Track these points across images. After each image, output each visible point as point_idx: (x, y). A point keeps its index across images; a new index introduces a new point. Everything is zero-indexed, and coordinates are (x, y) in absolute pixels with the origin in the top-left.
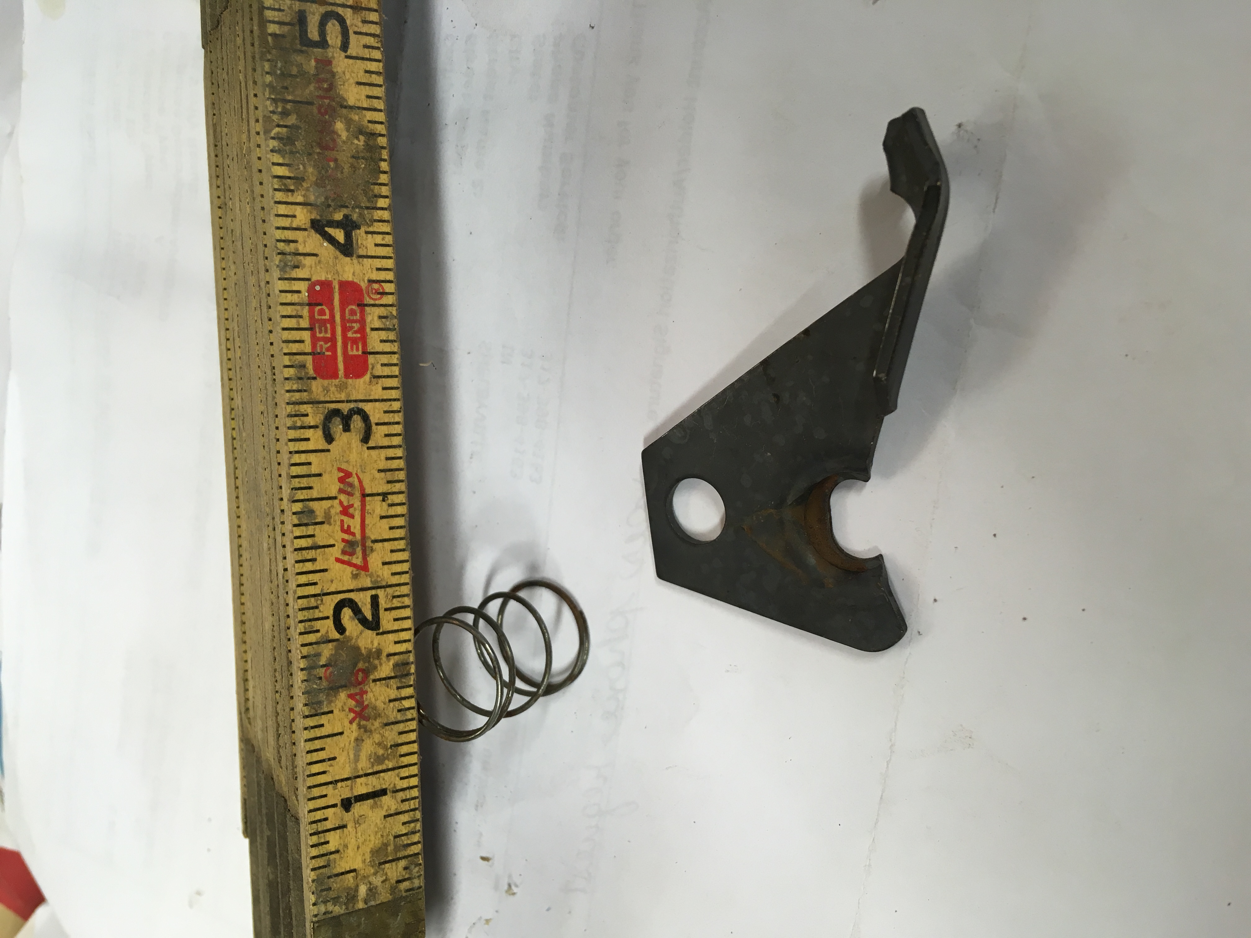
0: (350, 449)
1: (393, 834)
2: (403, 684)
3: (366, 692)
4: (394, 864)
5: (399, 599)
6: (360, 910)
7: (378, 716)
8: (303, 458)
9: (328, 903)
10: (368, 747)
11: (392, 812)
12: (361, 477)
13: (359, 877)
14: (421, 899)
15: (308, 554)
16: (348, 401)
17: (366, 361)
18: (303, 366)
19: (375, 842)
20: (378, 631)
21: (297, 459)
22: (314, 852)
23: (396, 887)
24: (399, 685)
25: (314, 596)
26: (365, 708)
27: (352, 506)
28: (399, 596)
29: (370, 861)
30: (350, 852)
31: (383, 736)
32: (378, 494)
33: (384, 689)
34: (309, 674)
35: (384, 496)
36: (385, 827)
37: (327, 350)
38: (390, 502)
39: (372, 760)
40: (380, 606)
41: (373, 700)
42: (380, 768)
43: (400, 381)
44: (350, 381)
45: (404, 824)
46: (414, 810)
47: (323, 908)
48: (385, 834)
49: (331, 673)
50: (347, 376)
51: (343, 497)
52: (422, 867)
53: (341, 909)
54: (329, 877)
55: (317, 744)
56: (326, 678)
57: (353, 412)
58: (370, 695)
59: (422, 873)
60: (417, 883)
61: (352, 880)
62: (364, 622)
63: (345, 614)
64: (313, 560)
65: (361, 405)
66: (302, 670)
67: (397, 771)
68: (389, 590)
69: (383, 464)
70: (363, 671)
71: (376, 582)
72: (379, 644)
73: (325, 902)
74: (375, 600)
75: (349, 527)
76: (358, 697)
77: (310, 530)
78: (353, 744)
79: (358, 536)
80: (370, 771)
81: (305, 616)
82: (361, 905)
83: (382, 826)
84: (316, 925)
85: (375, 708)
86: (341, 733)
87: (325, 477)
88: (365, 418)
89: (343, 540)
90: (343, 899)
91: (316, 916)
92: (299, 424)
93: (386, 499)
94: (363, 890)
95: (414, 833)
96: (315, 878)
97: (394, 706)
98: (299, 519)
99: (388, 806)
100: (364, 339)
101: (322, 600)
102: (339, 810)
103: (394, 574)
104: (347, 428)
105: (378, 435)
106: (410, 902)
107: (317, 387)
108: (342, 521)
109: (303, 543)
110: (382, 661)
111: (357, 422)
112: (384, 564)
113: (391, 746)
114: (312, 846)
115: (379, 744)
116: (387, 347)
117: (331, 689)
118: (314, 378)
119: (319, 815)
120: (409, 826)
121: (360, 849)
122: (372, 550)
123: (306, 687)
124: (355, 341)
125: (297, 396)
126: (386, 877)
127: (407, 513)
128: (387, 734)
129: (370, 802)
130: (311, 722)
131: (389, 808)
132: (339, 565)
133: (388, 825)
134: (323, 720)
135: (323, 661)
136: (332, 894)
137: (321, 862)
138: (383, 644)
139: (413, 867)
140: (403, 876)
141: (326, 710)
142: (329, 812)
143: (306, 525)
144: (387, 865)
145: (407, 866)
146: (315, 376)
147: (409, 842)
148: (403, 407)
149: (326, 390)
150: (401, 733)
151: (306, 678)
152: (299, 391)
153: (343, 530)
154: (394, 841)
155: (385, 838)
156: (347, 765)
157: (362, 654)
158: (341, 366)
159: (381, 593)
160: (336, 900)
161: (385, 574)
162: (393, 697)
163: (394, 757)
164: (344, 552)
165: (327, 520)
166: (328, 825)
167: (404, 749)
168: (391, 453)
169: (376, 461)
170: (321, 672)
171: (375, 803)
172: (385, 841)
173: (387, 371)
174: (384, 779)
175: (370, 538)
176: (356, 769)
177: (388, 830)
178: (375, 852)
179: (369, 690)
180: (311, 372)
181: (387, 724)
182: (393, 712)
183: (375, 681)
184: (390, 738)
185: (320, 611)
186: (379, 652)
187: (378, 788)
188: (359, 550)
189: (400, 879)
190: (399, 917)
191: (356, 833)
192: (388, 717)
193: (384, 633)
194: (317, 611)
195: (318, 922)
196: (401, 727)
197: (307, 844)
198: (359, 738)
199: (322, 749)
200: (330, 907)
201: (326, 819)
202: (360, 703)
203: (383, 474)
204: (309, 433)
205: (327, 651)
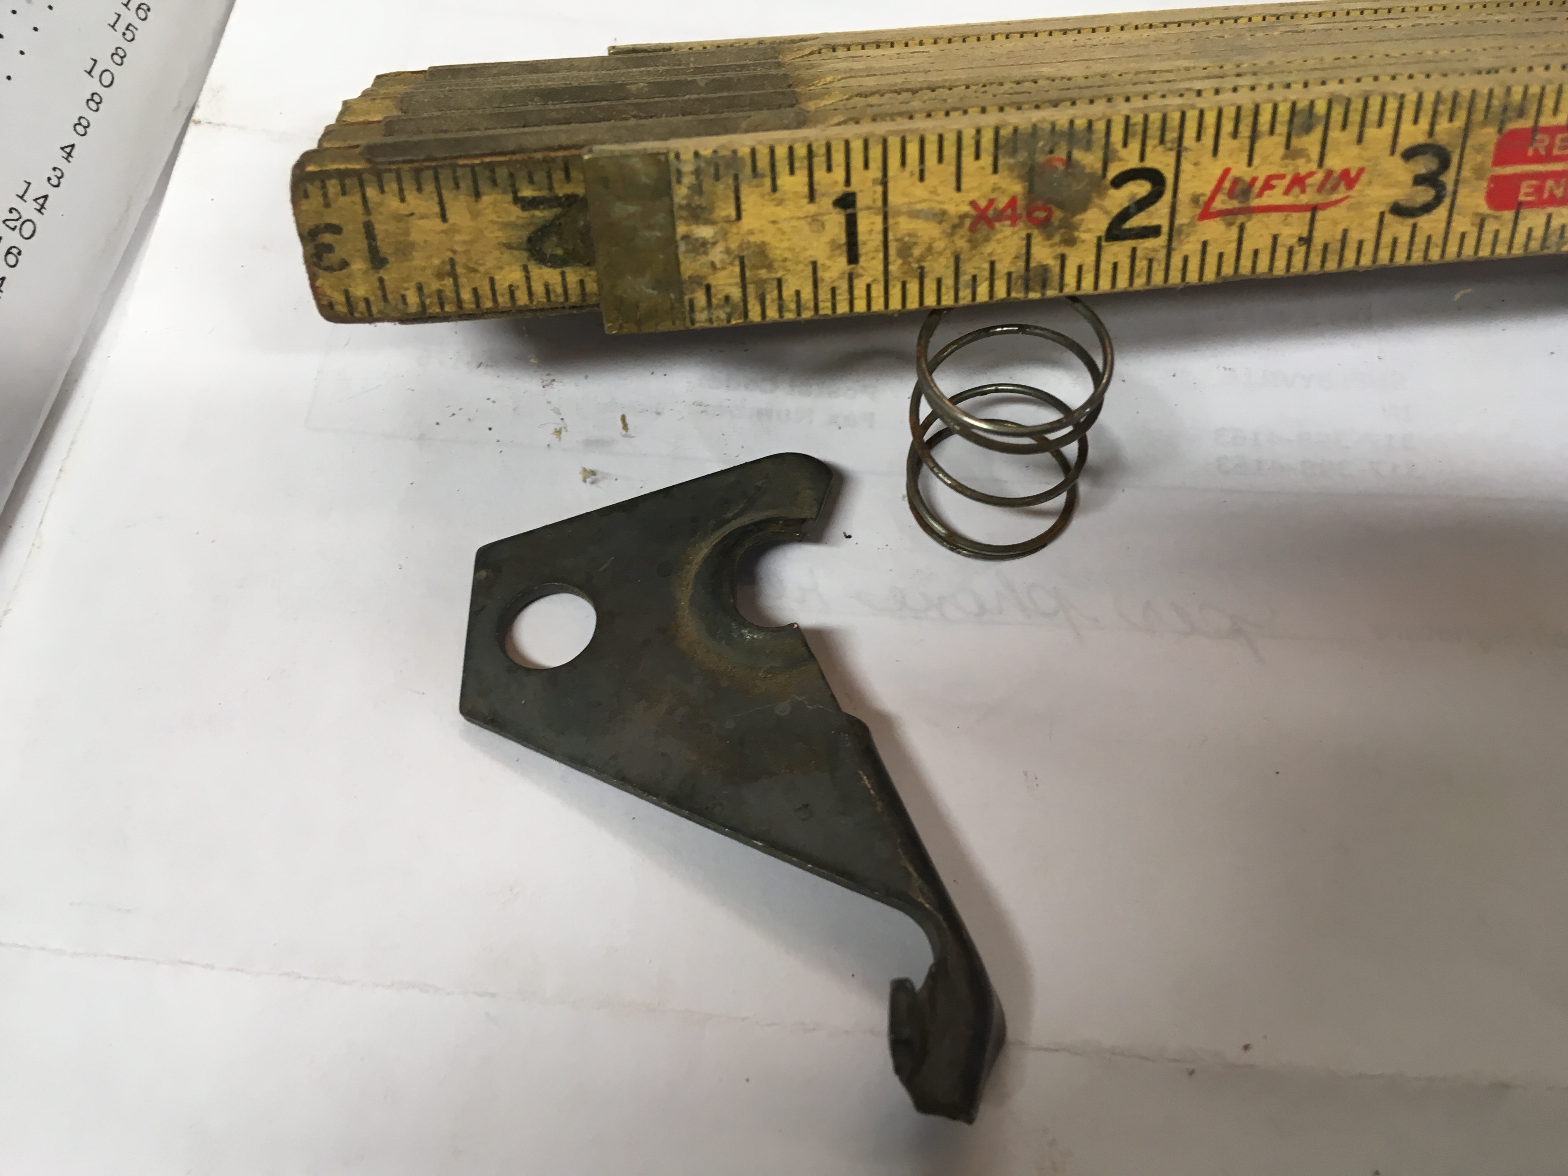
0: (1391, 185)
1: (786, 277)
2: (1013, 282)
3: (1013, 224)
4: (738, 280)
5: (1145, 270)
6: (674, 227)
7: (974, 244)
8: (1391, 114)
9: (693, 177)
10: (928, 231)
11: (820, 274)
12: (1343, 204)
13: (726, 226)
14: (674, 324)
15: (1246, 125)
16: (1457, 182)
17: (1507, 207)
18: (1521, 113)
19: (779, 248)
20: (1103, 239)
21: (1392, 105)
22: (781, 152)
23: (699, 284)
24: (1014, 276)
25: (1181, 138)
26: (990, 223)
27: (1303, 191)
28: (1150, 268)
29: (749, 242)
30: (771, 210)
31: (940, 254)
32: (1311, 231)
33: (1013, 252)
34: (1062, 134)
35: (1307, 241)
36: (798, 263)
37: (1536, 150)
38: (1297, 249)
39: (907, 239)
40: (1140, 241)
41: (999, 236)
42: (892, 251)
43: (1471, 259)
44: (1484, 184)
45: (798, 293)
46: (816, 308)
47: (688, 168)
48: (788, 264)
49: (1056, 168)
50: (1495, 179)
51: (1320, 176)
52: (724, 324)
53: (683, 198)
54: (736, 177)
55: (950, 151)
56: (1049, 161)
57: (1440, 189)
58: (1008, 231)
59: (715, 325)
60: (701, 317)
61: (723, 214)
62: (1125, 215)
63: (1141, 186)
64: (1235, 134)
65: (1447, 201)
66: (1072, 122)
67: (881, 278)
68: (1162, 254)
69: (1354, 237)
70: (1048, 219)
71: (1180, 232)
72: (1083, 241)
73: (697, 172)
74: (1153, 231)
75: (1272, 187)
76: (1010, 213)
77: (1281, 129)
78: (938, 207)
79: (1255, 202)
80: (891, 236)
81: (1153, 123)
82: (681, 229)
83: (801, 259)
84: (662, 158)
85: (987, 239)
86: (958, 188)
87: (1355, 150)
88: (1427, 208)
89: (1254, 180)
90: (697, 200)
91: (677, 156)
92: (1441, 108)
93: (1303, 242)
94: (705, 232)
95: (781, 309)
96: (740, 154)
97: (984, 270)
98: (1302, 111)
99: (829, 267)
100: (1540, 203)
101: (1171, 149)
102: (840, 189)
103: (1186, 260)
104: (1419, 180)
105: (1400, 228)
106: (672, 308)
107: (1488, 136)
108: (1282, 177)
109: (1265, 118)
110: (1056, 247)
111: (1425, 194)
112: (1205, 244)
113: (922, 268)
114: (791, 149)
115: (929, 249)
116: (1520, 238)
117: (1032, 169)
118: (1500, 131)
119: (838, 157)
120: (792, 301)
121: (771, 225)
122: (1230, 224)
123: (1043, 129)
124: (1539, 190)
125: (1481, 104)
126: (719, 269)
127: (1273, 275)
128: (943, 260)
129: (843, 239)
130: (987, 138)
131: (827, 268)
132: (1218, 173)
133: (800, 267)
134: (987, 159)
135: (1078, 155)
136: (707, 184)
137: (763, 163)
138: (1083, 247)
139: (728, 310)
140: (716, 295)
141: (1002, 161)
142: (839, 174)
143: (1291, 122)
144: (737, 269)
145: (731, 301)
146: (1503, 131)
147: (768, 302)
148: (1430, 264)
149: (1480, 149)
150: (939, 282)
151: (1057, 128)
152: (1488, 107)
153: (1270, 178)
154: (773, 279)
155: (781, 264)
156: (906, 200)
157: (1074, 214)
158: (1509, 170)
159: (1162, 240)
160: (697, 189)
161: (1190, 247)
162: (998, 266)
163: (905, 273)
164: (1236, 181)
165: (1290, 152)
166: (820, 174)
167: (913, 288)
168: (1368, 248)
169: (1361, 225)
170: (1061, 153)
171: (839, 247)
172: (776, 265)
173: (1487, 238)
174: (873, 258)
175: (1249, 219)
176: (899, 213)
177: (791, 268)
178: (762, 250)
179: (1016, 228)
180: (1511, 126)
181: (957, 259)
182: (975, 268)
183: (1029, 237)
184: (935, 265)
185: (1155, 147)
186: (1071, 241)
187: (862, 250)
188: (1235, 204)
189: (713, 291)
190: (651, 291)
191: (799, 218)
192: (969, 260)
193: (1099, 248)
194: (1156, 142)
195: (667, 161)
196: (949, 282)
197: (795, 141)
198: (945, 218)
199: (940, 159)
200: (688, 180)
201: (829, 169)
202: (1000, 216)
203: (1339, 236)
204: (1424, 123)
205: (1090, 160)
